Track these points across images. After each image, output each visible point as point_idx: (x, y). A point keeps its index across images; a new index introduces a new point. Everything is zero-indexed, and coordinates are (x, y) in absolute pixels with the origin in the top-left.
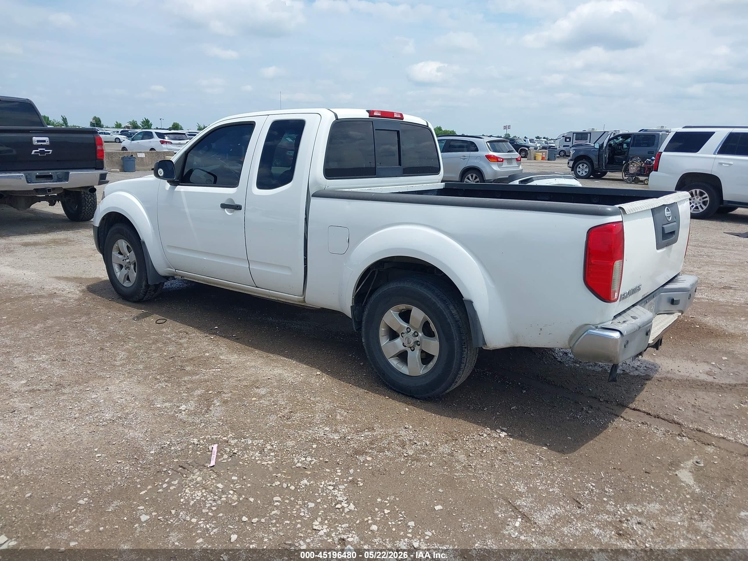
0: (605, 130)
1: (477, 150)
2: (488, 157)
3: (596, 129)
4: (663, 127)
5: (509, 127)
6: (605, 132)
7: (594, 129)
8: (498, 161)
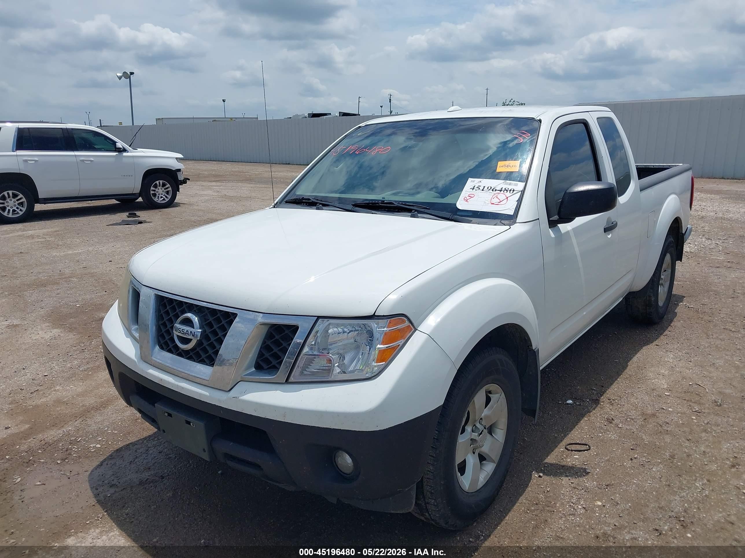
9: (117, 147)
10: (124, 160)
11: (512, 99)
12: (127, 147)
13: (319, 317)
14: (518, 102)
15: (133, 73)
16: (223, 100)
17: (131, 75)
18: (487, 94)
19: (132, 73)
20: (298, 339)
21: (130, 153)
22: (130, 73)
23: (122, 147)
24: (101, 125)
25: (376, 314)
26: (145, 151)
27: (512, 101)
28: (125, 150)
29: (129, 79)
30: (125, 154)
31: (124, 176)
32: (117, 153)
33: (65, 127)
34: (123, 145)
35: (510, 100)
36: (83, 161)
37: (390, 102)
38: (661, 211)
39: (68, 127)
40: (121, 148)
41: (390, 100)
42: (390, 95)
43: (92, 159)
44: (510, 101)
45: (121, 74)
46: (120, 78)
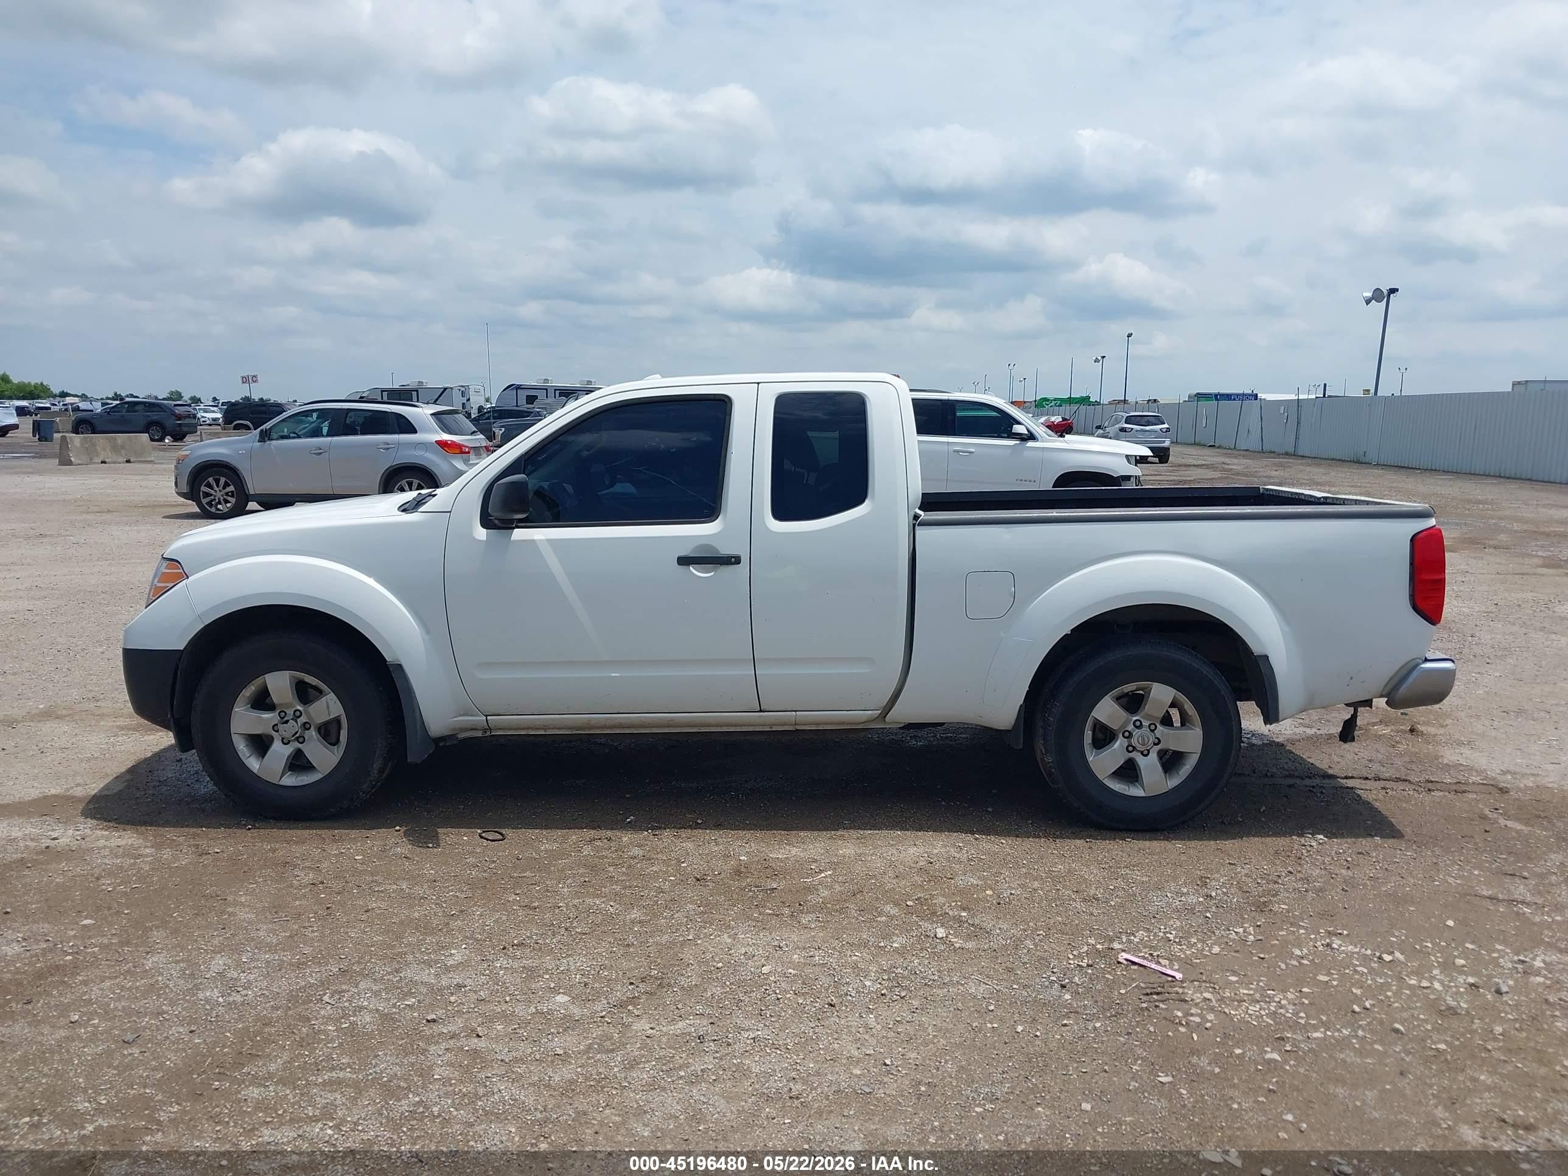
0: (446, 385)
1: (414, 431)
2: (442, 444)
3: (427, 383)
4: (548, 380)
5: (254, 379)
6: (445, 389)
7: (422, 382)
8: (462, 453)
9: (1014, 432)
10: (1026, 454)
12: (1037, 431)
17: (1391, 295)
19: (1393, 291)
21: (1042, 443)
22: (1387, 289)
28: (1031, 437)
29: (1385, 301)
31: (1021, 480)
32: (1018, 442)
33: (946, 398)
36: (958, 451)
38: (1069, 575)
39: (951, 398)
40: (1025, 433)
43: (973, 450)
45: (1369, 294)
46: (1368, 302)
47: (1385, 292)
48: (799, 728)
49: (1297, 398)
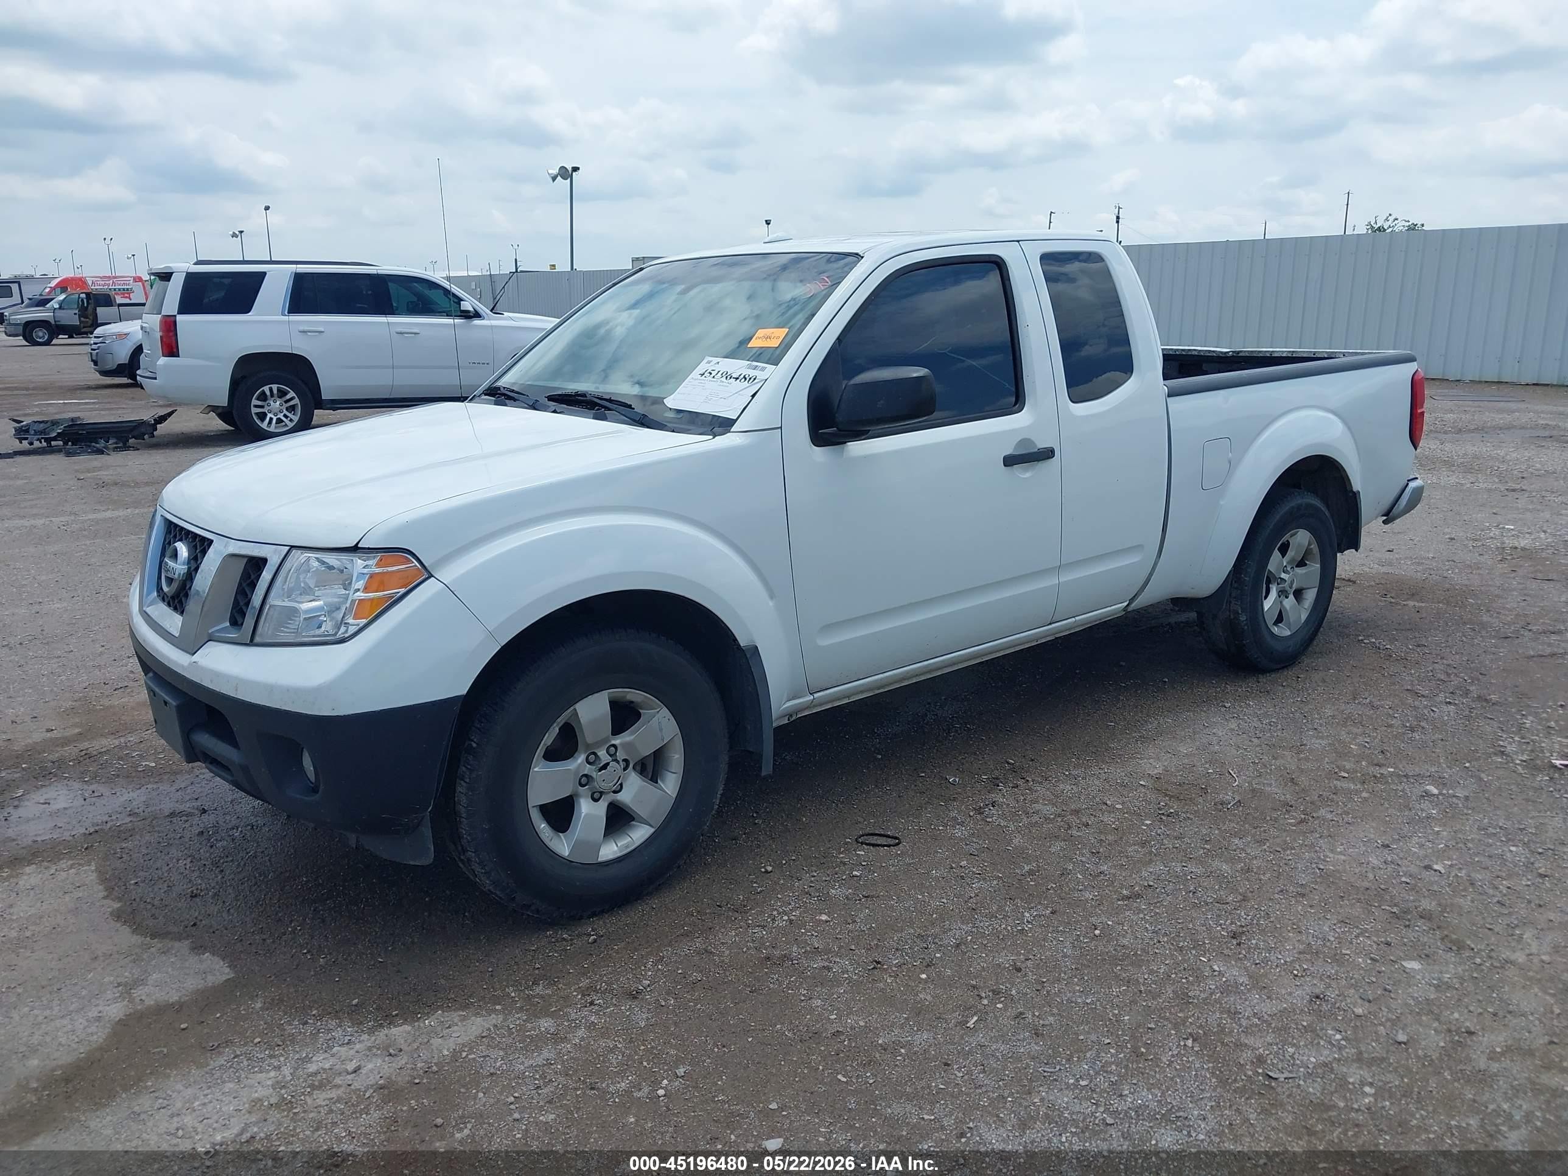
9: (462, 309)
10: (473, 332)
11: (1390, 215)
12: (483, 309)
13: (292, 547)
14: (1406, 221)
15: (578, 168)
16: (766, 221)
17: (574, 173)
18: (1347, 205)
19: (575, 169)
20: (266, 575)
21: (486, 321)
22: (573, 168)
23: (472, 310)
24: (517, 269)
25: (359, 546)
26: (515, 317)
27: (1391, 219)
28: (477, 315)
29: (569, 180)
30: (477, 322)
31: (474, 363)
32: (461, 320)
34: (475, 306)
35: (1385, 218)
36: (401, 333)
37: (1118, 222)
39: (380, 272)
40: (468, 312)
41: (1118, 218)
42: (1119, 208)
43: (418, 331)
44: (1387, 220)
45: (555, 171)
46: (554, 179)
47: (570, 170)
48: (1057, 636)
49: (489, 273)
